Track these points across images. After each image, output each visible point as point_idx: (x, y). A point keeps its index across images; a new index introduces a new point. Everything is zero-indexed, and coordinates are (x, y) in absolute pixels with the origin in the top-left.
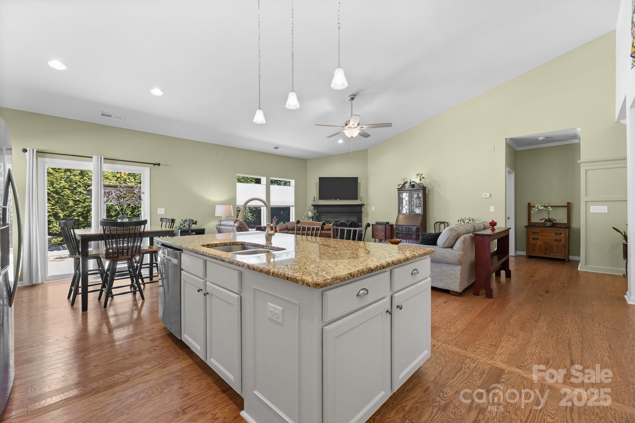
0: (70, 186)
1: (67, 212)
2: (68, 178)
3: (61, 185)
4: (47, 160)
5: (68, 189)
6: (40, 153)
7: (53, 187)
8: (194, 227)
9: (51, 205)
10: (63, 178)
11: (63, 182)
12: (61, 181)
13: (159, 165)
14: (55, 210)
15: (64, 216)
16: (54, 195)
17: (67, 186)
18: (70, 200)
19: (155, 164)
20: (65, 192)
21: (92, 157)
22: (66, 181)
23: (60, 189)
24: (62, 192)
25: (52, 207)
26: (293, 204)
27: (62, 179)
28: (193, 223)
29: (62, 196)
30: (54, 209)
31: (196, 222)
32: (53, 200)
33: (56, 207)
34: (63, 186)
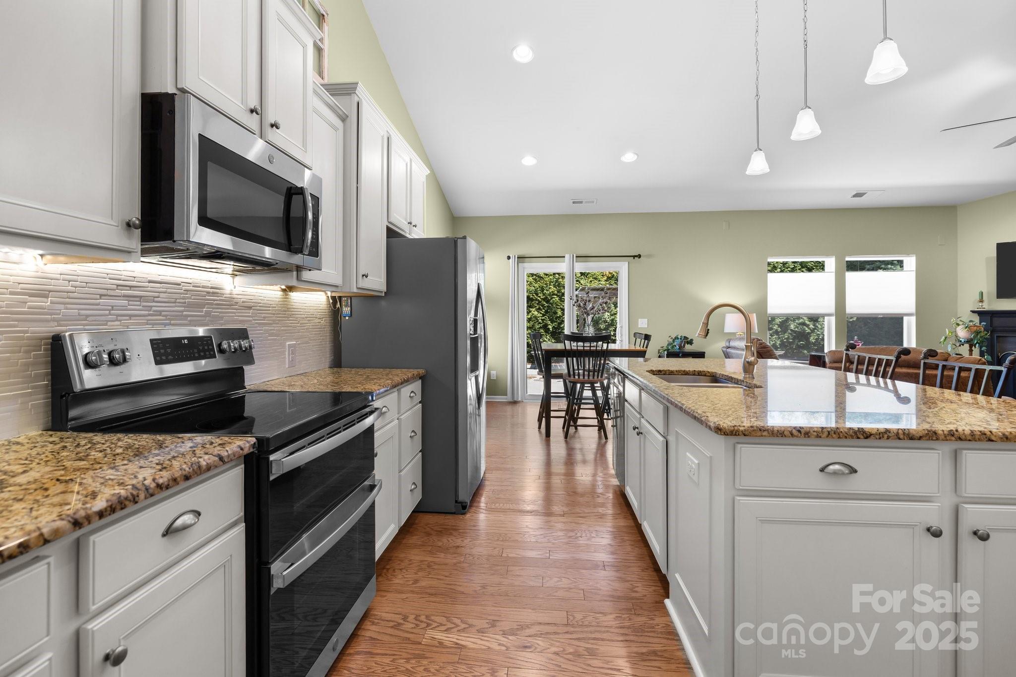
0: (558, 292)
1: (556, 323)
2: (557, 281)
3: (551, 290)
4: (526, 265)
5: (556, 295)
6: (521, 258)
7: (543, 294)
8: (688, 348)
9: (541, 315)
10: (553, 282)
11: (552, 287)
12: (551, 286)
13: (639, 256)
14: (545, 321)
15: (552, 328)
16: (545, 303)
17: (556, 292)
18: (558, 308)
19: (634, 257)
20: (554, 299)
21: (564, 257)
22: (555, 286)
23: (549, 295)
24: (551, 299)
25: (543, 318)
26: (913, 309)
27: (552, 284)
28: (688, 343)
29: (550, 303)
30: (544, 319)
31: (692, 340)
32: (543, 309)
33: (546, 318)
34: (552, 292)
